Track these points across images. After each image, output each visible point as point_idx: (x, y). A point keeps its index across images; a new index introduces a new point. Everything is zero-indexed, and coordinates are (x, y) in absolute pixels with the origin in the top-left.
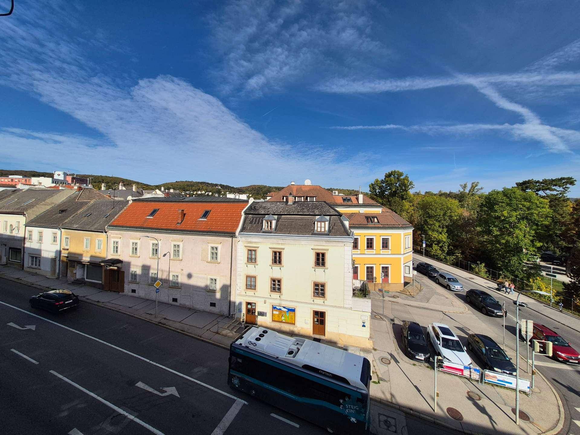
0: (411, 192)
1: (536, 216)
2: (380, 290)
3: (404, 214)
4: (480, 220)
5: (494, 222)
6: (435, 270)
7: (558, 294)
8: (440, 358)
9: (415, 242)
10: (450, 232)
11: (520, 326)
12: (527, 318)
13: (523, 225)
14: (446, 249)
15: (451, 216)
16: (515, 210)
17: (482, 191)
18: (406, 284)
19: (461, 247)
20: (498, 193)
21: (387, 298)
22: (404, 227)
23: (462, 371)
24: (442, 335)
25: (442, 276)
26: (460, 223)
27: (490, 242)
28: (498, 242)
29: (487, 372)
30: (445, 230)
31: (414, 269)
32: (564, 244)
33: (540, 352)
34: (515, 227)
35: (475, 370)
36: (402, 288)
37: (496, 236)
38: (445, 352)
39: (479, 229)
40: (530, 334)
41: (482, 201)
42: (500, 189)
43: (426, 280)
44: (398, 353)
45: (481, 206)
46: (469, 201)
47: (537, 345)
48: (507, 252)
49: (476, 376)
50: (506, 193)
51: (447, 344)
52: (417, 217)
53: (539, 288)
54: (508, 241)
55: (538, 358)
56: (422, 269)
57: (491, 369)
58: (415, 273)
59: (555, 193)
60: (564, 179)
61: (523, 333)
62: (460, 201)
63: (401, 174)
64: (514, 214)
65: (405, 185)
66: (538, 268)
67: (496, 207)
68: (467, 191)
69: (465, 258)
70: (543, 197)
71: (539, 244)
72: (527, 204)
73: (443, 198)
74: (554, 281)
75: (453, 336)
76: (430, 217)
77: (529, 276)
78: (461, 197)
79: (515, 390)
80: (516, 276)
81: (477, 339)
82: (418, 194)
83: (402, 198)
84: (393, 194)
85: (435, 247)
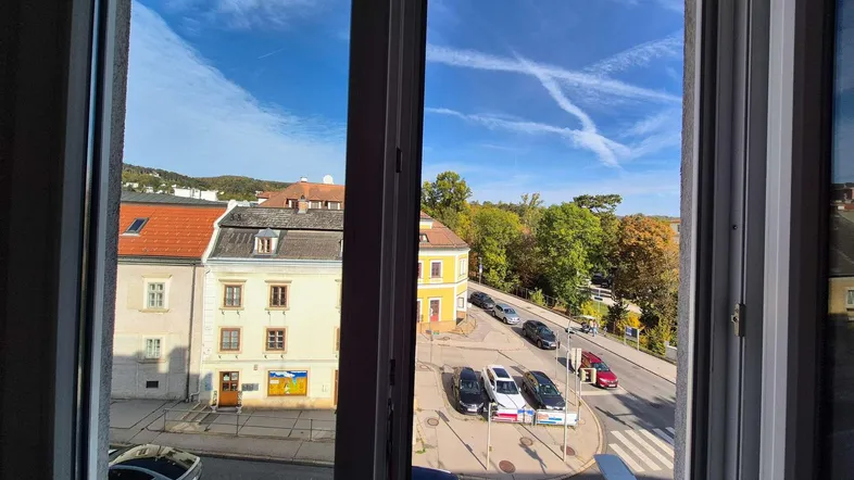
0: (468, 201)
1: (589, 236)
2: (428, 332)
3: (459, 229)
4: (539, 239)
5: (552, 242)
6: (490, 301)
7: (604, 318)
8: (494, 404)
9: (471, 267)
10: (508, 253)
11: (570, 356)
12: (576, 347)
13: (578, 245)
14: (504, 275)
15: (510, 234)
16: (572, 228)
17: (542, 205)
18: (459, 320)
19: (520, 271)
20: (557, 208)
21: (436, 342)
22: (459, 248)
23: (515, 415)
24: (497, 379)
25: (498, 307)
26: (520, 242)
27: (548, 265)
28: (555, 264)
29: (540, 412)
30: (504, 251)
31: (469, 301)
32: (610, 265)
33: (587, 380)
34: (570, 247)
35: (529, 412)
36: (453, 326)
37: (553, 258)
38: (500, 397)
39: (538, 249)
40: (579, 363)
41: (541, 216)
42: (559, 204)
43: (481, 313)
44: (448, 409)
45: (541, 222)
46: (529, 216)
47: (584, 373)
48: (562, 275)
49: (529, 418)
50: (564, 209)
51: (502, 388)
52: (474, 234)
53: (589, 314)
54: (564, 263)
55: (584, 389)
56: (477, 300)
57: (544, 407)
58: (470, 305)
59: (605, 210)
60: (612, 196)
61: (573, 363)
62: (520, 216)
63: (457, 177)
64: (571, 232)
65: (460, 193)
66: (588, 291)
67: (555, 224)
68: (528, 203)
69: (523, 285)
70: (595, 215)
71: (590, 266)
72: (582, 222)
73: (503, 211)
74: (601, 304)
75: (508, 377)
76: (488, 234)
77: (581, 300)
78: (520, 211)
79: (563, 426)
80: (570, 302)
81: (532, 378)
82: (475, 204)
83: (458, 210)
84: (447, 203)
85: (493, 272)
